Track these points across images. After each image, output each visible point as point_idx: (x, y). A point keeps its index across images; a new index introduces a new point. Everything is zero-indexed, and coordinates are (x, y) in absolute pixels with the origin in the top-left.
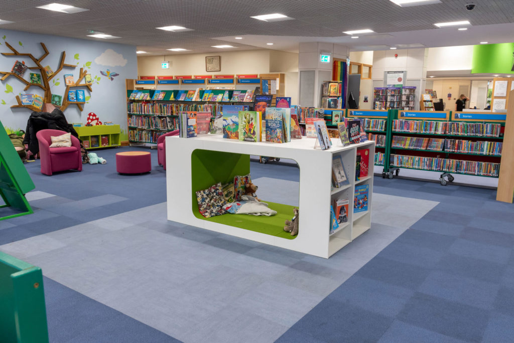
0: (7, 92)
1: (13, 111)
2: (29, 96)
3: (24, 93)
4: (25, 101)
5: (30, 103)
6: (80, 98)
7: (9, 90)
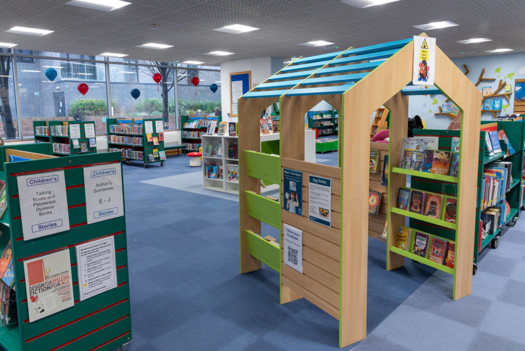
0: (433, 104)
1: (436, 117)
2: (449, 106)
3: (446, 104)
4: (445, 110)
5: (449, 112)
6: (496, 106)
7: (436, 102)
